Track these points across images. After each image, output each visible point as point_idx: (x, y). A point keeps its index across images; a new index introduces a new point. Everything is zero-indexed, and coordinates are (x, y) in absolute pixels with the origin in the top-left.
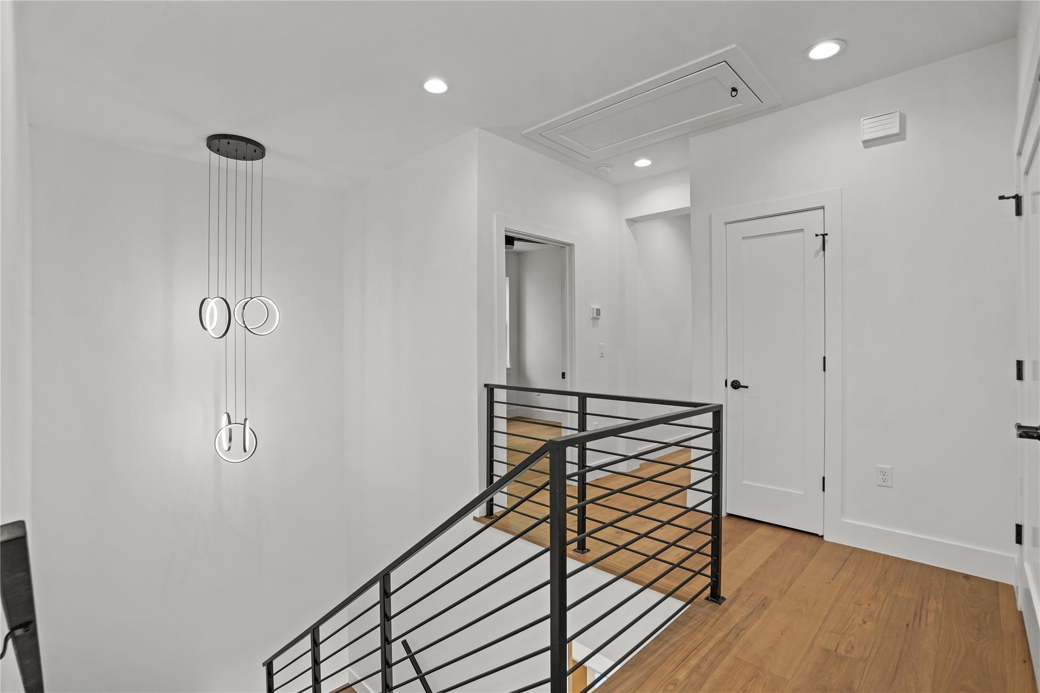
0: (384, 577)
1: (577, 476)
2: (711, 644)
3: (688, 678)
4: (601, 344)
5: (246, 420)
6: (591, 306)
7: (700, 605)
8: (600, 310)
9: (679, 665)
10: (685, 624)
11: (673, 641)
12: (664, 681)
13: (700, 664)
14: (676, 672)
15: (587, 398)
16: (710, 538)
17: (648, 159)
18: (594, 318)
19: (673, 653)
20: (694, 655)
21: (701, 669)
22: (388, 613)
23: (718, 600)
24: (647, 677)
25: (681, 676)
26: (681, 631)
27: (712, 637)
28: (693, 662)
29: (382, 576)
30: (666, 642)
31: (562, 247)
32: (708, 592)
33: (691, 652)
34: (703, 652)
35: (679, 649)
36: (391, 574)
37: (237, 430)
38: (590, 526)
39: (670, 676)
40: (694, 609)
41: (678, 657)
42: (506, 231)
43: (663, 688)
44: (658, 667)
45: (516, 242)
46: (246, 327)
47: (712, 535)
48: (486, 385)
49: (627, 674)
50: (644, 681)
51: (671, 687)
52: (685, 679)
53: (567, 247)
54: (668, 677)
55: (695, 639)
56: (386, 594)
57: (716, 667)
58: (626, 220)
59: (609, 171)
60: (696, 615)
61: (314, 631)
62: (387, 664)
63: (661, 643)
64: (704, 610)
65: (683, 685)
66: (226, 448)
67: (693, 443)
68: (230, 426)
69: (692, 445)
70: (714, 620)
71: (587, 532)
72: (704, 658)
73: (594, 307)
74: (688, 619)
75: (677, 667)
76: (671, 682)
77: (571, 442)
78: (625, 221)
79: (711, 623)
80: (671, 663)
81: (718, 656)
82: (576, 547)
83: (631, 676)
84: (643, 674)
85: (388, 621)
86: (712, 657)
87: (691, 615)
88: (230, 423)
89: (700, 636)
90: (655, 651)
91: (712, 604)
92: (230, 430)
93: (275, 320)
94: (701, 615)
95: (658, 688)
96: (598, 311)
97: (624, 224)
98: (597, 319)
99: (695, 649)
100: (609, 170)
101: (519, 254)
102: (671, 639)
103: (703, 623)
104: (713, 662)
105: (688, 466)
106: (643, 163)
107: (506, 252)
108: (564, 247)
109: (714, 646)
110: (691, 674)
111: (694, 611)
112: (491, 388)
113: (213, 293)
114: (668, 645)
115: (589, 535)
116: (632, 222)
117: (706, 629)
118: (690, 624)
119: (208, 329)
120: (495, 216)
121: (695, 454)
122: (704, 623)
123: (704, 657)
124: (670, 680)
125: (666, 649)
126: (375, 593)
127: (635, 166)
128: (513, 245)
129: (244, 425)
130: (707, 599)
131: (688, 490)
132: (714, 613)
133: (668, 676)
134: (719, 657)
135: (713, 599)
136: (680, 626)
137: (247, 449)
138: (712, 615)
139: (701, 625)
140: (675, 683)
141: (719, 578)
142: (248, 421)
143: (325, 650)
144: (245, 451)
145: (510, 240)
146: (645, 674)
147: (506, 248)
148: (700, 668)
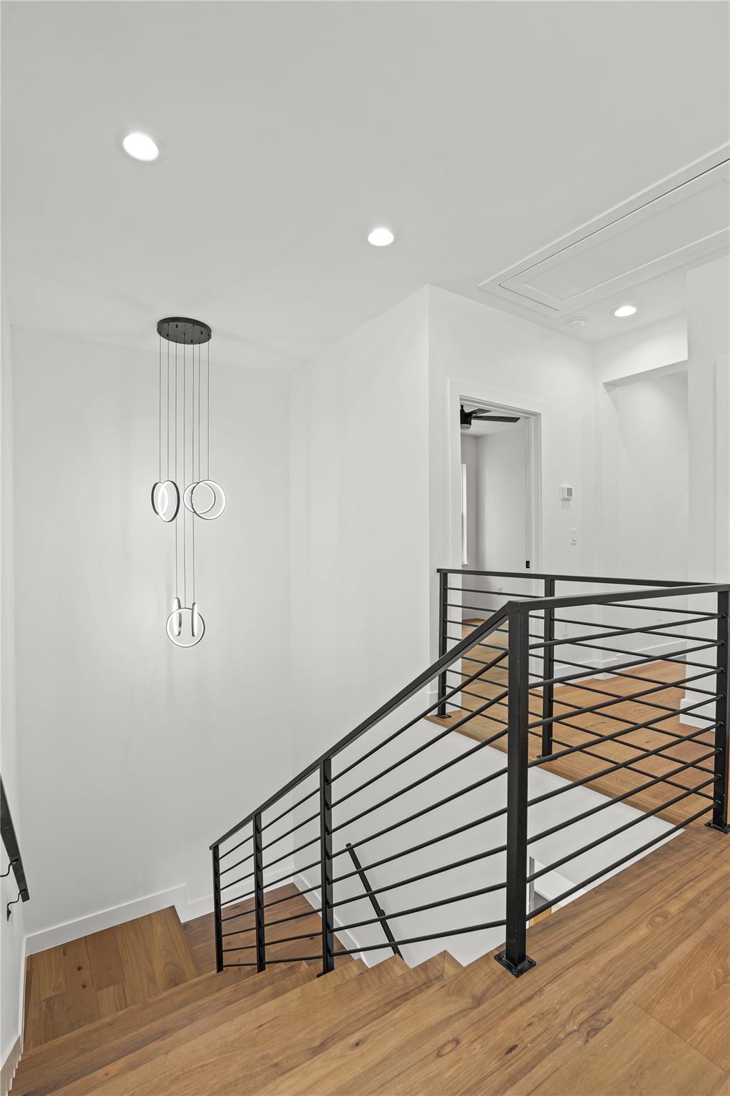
0: (324, 763)
1: (542, 687)
2: (714, 877)
3: (682, 912)
4: (573, 529)
5: (194, 604)
6: (561, 485)
7: (698, 831)
8: (571, 489)
9: (670, 896)
10: (678, 851)
11: (662, 867)
12: (650, 912)
13: (699, 899)
14: (667, 902)
15: (556, 581)
16: (712, 776)
17: (632, 306)
18: (564, 499)
19: (662, 881)
20: (692, 887)
21: (701, 904)
22: (328, 802)
23: (723, 827)
24: (628, 903)
25: (674, 908)
26: (673, 857)
27: (715, 869)
28: (690, 895)
29: (322, 761)
30: (654, 867)
31: (526, 418)
32: (709, 816)
33: (687, 883)
34: (703, 885)
35: (670, 877)
36: (332, 759)
37: (186, 614)
38: (558, 710)
39: (659, 905)
40: (690, 834)
41: (670, 886)
42: (461, 399)
43: (648, 919)
44: (642, 895)
45: (473, 421)
46: (195, 512)
47: (715, 773)
48: (439, 571)
49: (602, 897)
50: (624, 908)
51: (659, 919)
52: (679, 913)
53: (533, 417)
54: (656, 908)
55: (692, 869)
56: (326, 781)
57: (722, 905)
58: (605, 384)
59: (583, 325)
60: (694, 841)
61: (256, 816)
62: (327, 856)
63: (646, 868)
64: (704, 837)
65: (675, 920)
66: (177, 633)
67: (690, 657)
68: (180, 611)
69: (688, 660)
70: (718, 850)
71: (554, 716)
72: (705, 892)
73: (564, 486)
74: (682, 845)
75: (667, 898)
76: (660, 913)
77: (537, 605)
78: (602, 385)
79: (713, 854)
80: (659, 892)
81: (724, 892)
82: (541, 754)
83: (607, 900)
84: (621, 899)
85: (328, 810)
86: (716, 892)
87: (686, 841)
88: (180, 608)
89: (698, 867)
90: (639, 876)
91: (714, 832)
92: (180, 615)
93: (222, 504)
94: (699, 842)
95: (642, 918)
96: (570, 491)
97: (602, 388)
98: (568, 500)
99: (691, 881)
100: (583, 323)
101: (477, 438)
102: (659, 865)
103: (702, 852)
104: (717, 899)
105: (681, 685)
106: (626, 311)
107: (462, 435)
108: (528, 418)
109: (719, 880)
110: (686, 908)
111: (691, 837)
112: (444, 573)
113: (164, 478)
114: (655, 872)
115: (558, 720)
116: (610, 386)
117: (706, 859)
118: (686, 851)
119: (160, 513)
120: (448, 381)
121: (691, 671)
122: (705, 852)
123: (705, 890)
124: (659, 911)
125: (653, 875)
126: (315, 780)
127: (616, 317)
128: (470, 424)
129: (193, 609)
130: (708, 825)
131: (681, 715)
132: (718, 842)
133: (655, 906)
134: (726, 893)
135: (717, 826)
136: (671, 852)
137: (195, 634)
138: (716, 843)
139: (699, 854)
140: (665, 916)
141: (725, 801)
142: (196, 605)
143: (266, 838)
144: (193, 635)
145: (466, 418)
146: (625, 900)
147: (461, 428)
148: (698, 903)
